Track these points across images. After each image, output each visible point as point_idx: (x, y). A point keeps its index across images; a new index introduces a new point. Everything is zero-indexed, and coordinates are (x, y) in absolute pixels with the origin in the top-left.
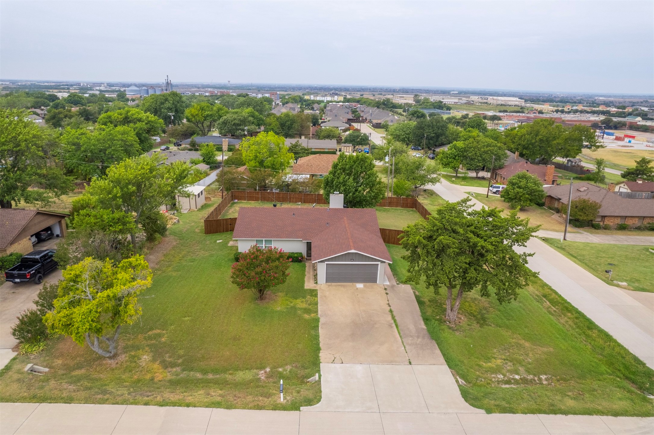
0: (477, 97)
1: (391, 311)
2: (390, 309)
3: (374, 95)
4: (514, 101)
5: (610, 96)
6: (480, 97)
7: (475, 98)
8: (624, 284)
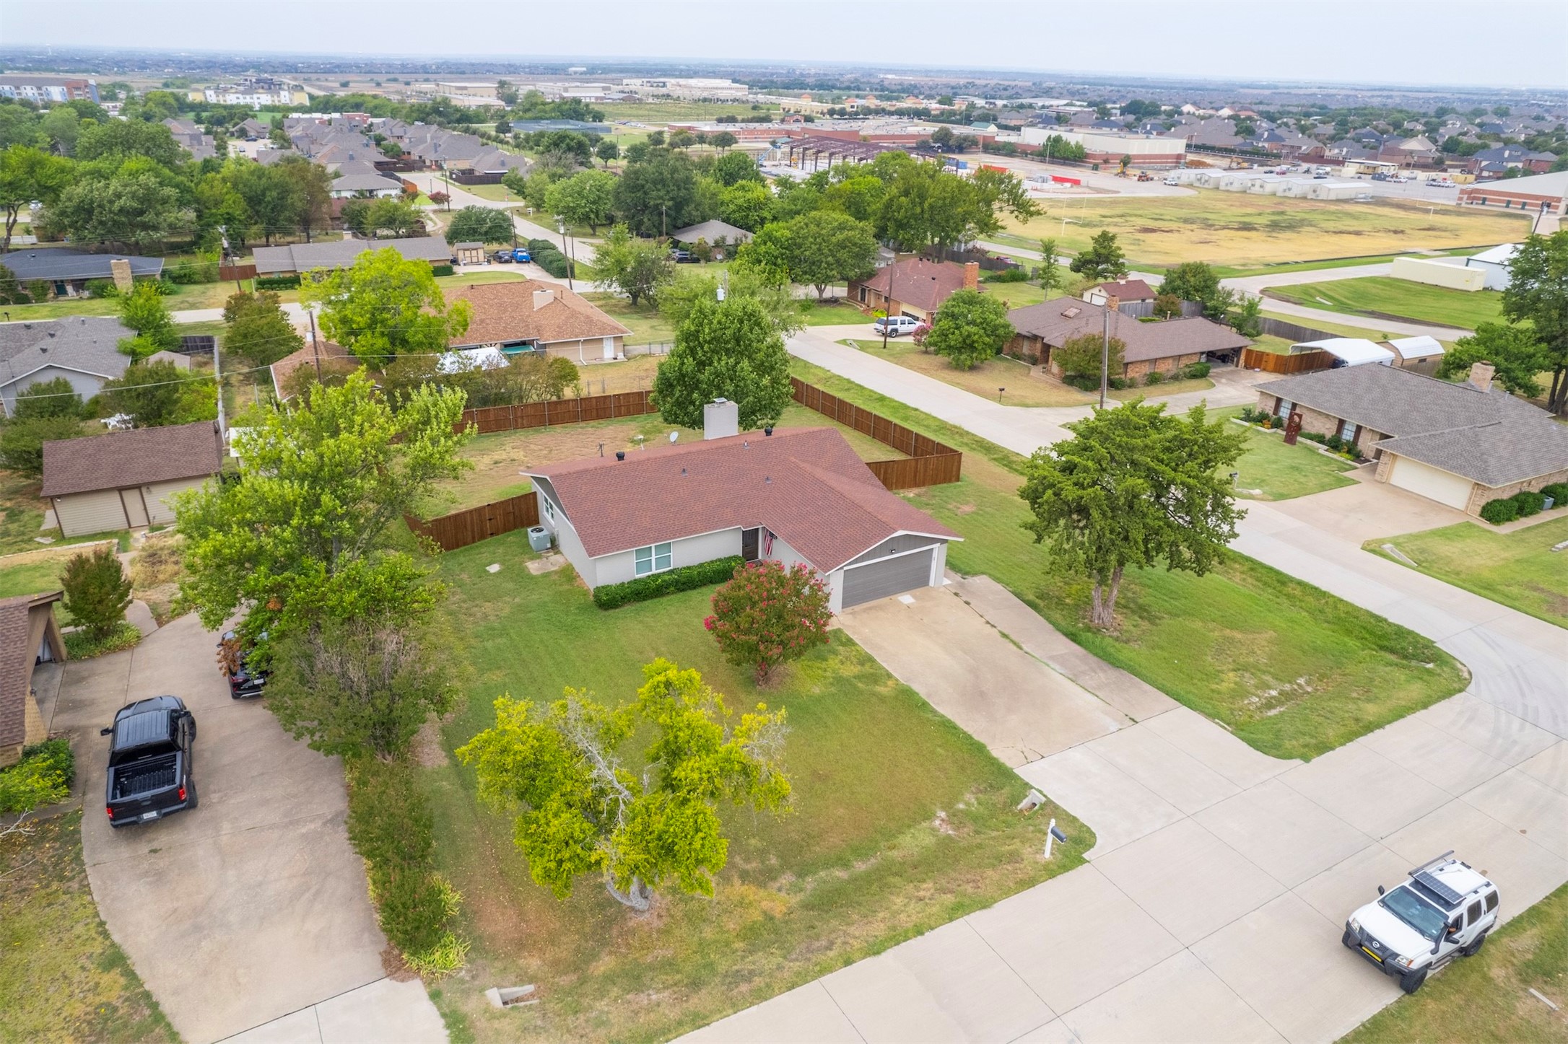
0: (638, 82)
1: (1004, 636)
2: (1000, 632)
3: (378, 84)
4: (724, 88)
5: (904, 72)
6: (645, 80)
7: (635, 84)
8: (1257, 492)
